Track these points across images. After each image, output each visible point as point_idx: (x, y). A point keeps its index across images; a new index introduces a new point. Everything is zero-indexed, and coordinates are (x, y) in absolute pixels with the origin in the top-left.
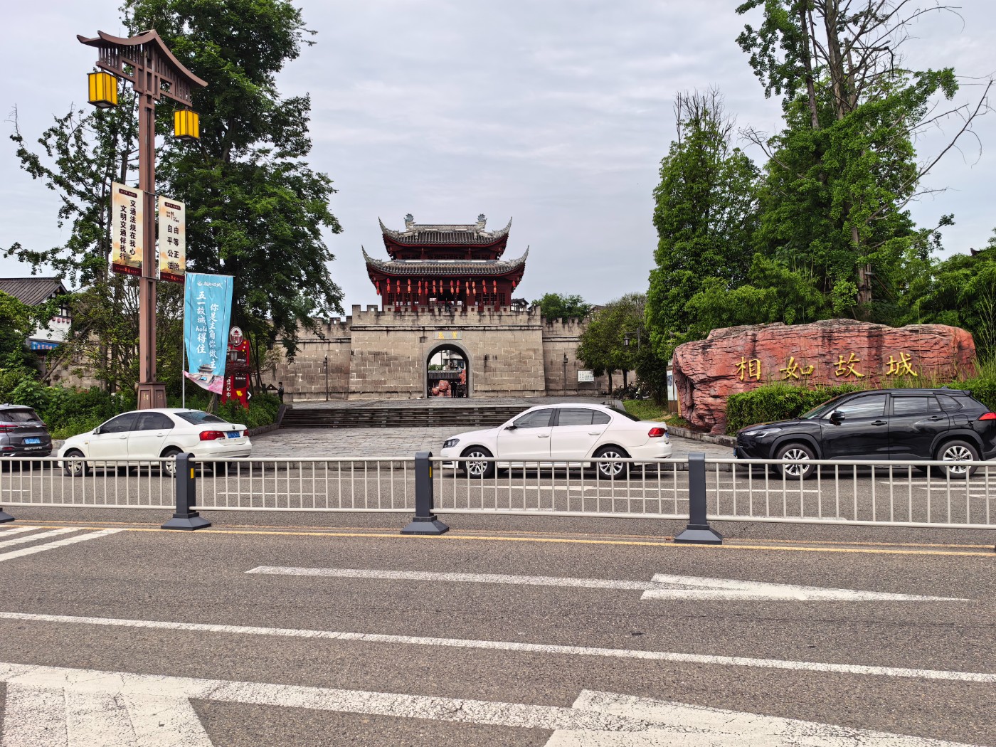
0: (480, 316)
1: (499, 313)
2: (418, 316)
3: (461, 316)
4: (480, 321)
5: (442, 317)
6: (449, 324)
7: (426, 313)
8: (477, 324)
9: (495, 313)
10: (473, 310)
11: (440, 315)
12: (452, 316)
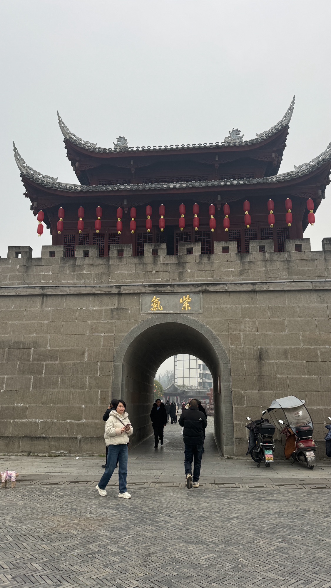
0: (243, 262)
1: (284, 256)
2: (108, 265)
3: (200, 263)
4: (241, 273)
5: (159, 267)
6: (175, 279)
7: (126, 260)
8: (237, 279)
9: (276, 256)
10: (226, 250)
11: (155, 263)
12: (181, 264)
